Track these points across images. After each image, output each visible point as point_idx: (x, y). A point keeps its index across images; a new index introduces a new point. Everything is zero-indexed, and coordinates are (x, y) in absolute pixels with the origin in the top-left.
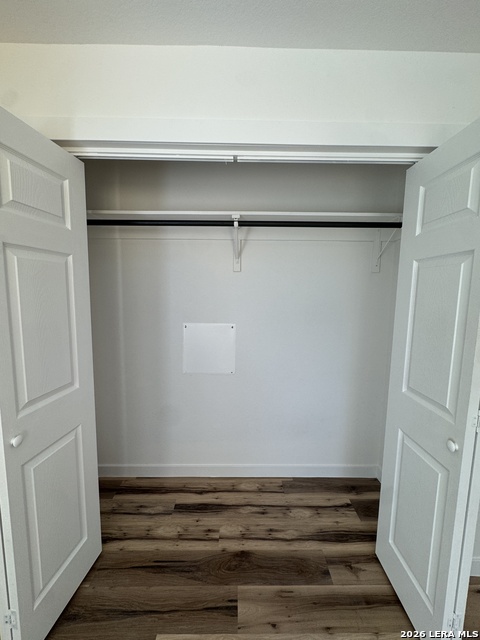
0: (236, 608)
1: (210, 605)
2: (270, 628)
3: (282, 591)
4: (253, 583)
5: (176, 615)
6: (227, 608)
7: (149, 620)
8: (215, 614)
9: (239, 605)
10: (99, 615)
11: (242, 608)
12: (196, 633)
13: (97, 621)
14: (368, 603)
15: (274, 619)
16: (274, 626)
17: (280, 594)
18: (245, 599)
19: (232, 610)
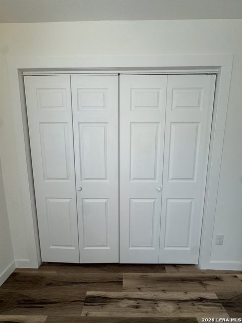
0: (122, 282)
1: (110, 281)
2: (138, 290)
3: (143, 275)
4: (130, 272)
5: (95, 284)
6: (118, 282)
7: (83, 285)
8: (113, 284)
9: (123, 280)
10: (61, 284)
11: (124, 282)
12: (104, 291)
13: (60, 286)
14: (182, 280)
15: (139, 286)
16: (139, 289)
17: (142, 277)
18: (126, 278)
19: (120, 282)
